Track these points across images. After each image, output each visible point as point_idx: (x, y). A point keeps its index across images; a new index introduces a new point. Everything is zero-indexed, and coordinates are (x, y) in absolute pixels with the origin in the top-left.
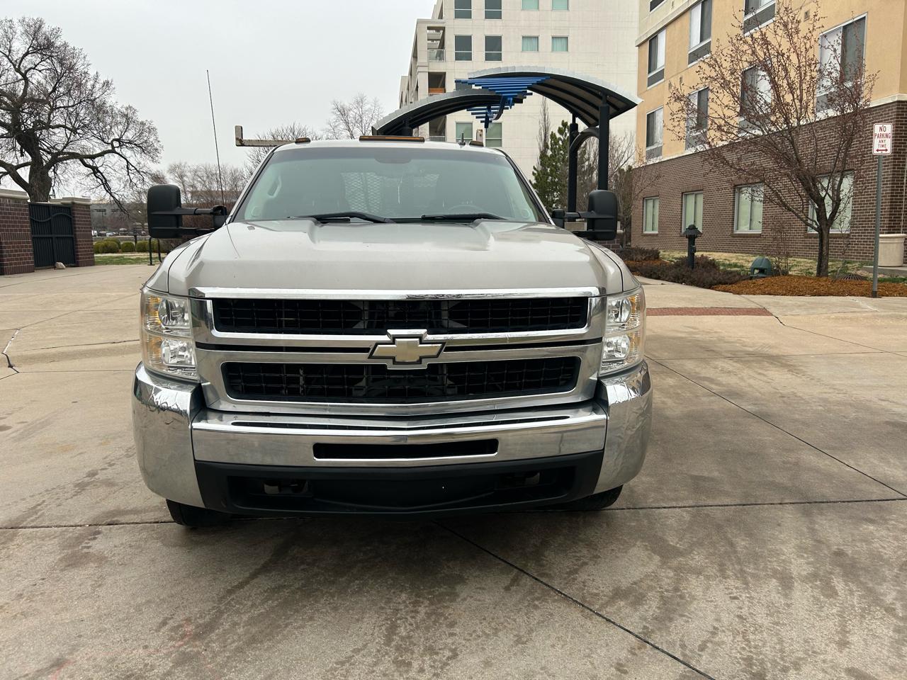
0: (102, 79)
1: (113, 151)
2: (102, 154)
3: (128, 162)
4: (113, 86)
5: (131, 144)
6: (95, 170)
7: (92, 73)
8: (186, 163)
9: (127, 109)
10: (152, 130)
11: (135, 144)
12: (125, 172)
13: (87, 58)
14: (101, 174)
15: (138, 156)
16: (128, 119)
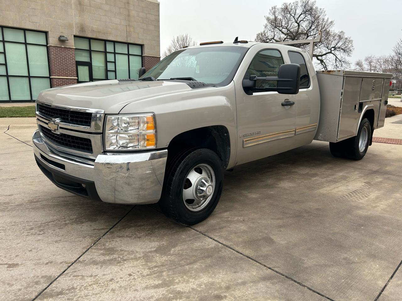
0: (330, 21)
1: (331, 52)
2: (325, 54)
3: (336, 57)
4: (334, 23)
5: (339, 48)
6: (322, 61)
7: (326, 18)
8: (374, 56)
9: (340, 33)
10: (351, 41)
11: (342, 49)
12: (334, 61)
13: (326, 12)
14: (324, 63)
15: (342, 54)
16: (340, 37)
